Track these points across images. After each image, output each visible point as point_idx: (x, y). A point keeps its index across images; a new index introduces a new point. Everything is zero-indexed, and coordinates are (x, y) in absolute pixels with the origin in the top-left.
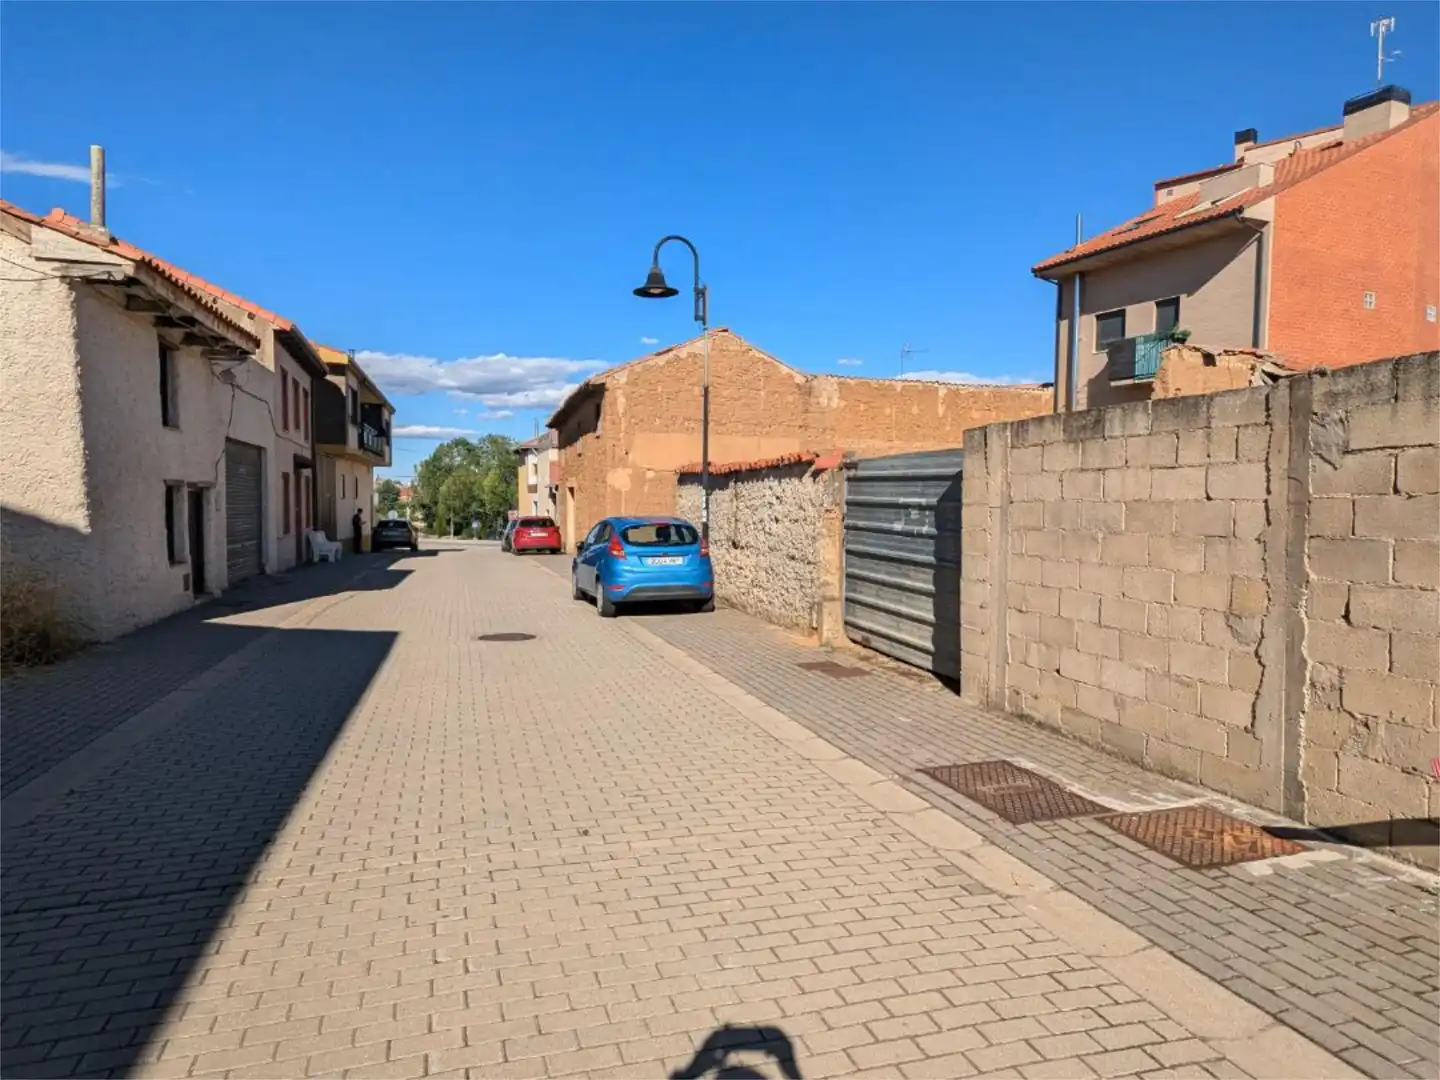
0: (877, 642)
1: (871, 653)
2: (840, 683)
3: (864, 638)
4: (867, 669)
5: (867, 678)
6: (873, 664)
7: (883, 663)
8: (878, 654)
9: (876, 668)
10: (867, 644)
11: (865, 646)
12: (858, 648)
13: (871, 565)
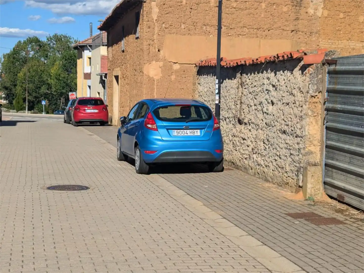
0: (348, 198)
1: (344, 207)
2: (319, 229)
3: (339, 196)
4: (341, 219)
5: (341, 226)
6: (345, 215)
7: (354, 215)
8: (349, 208)
9: (347, 218)
10: (341, 200)
11: (339, 201)
12: (334, 203)
13: (347, 139)
